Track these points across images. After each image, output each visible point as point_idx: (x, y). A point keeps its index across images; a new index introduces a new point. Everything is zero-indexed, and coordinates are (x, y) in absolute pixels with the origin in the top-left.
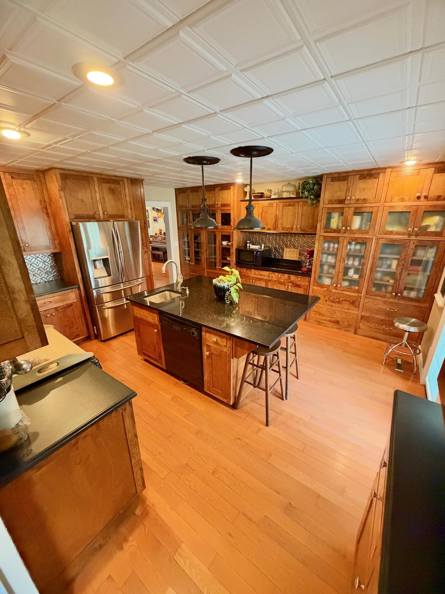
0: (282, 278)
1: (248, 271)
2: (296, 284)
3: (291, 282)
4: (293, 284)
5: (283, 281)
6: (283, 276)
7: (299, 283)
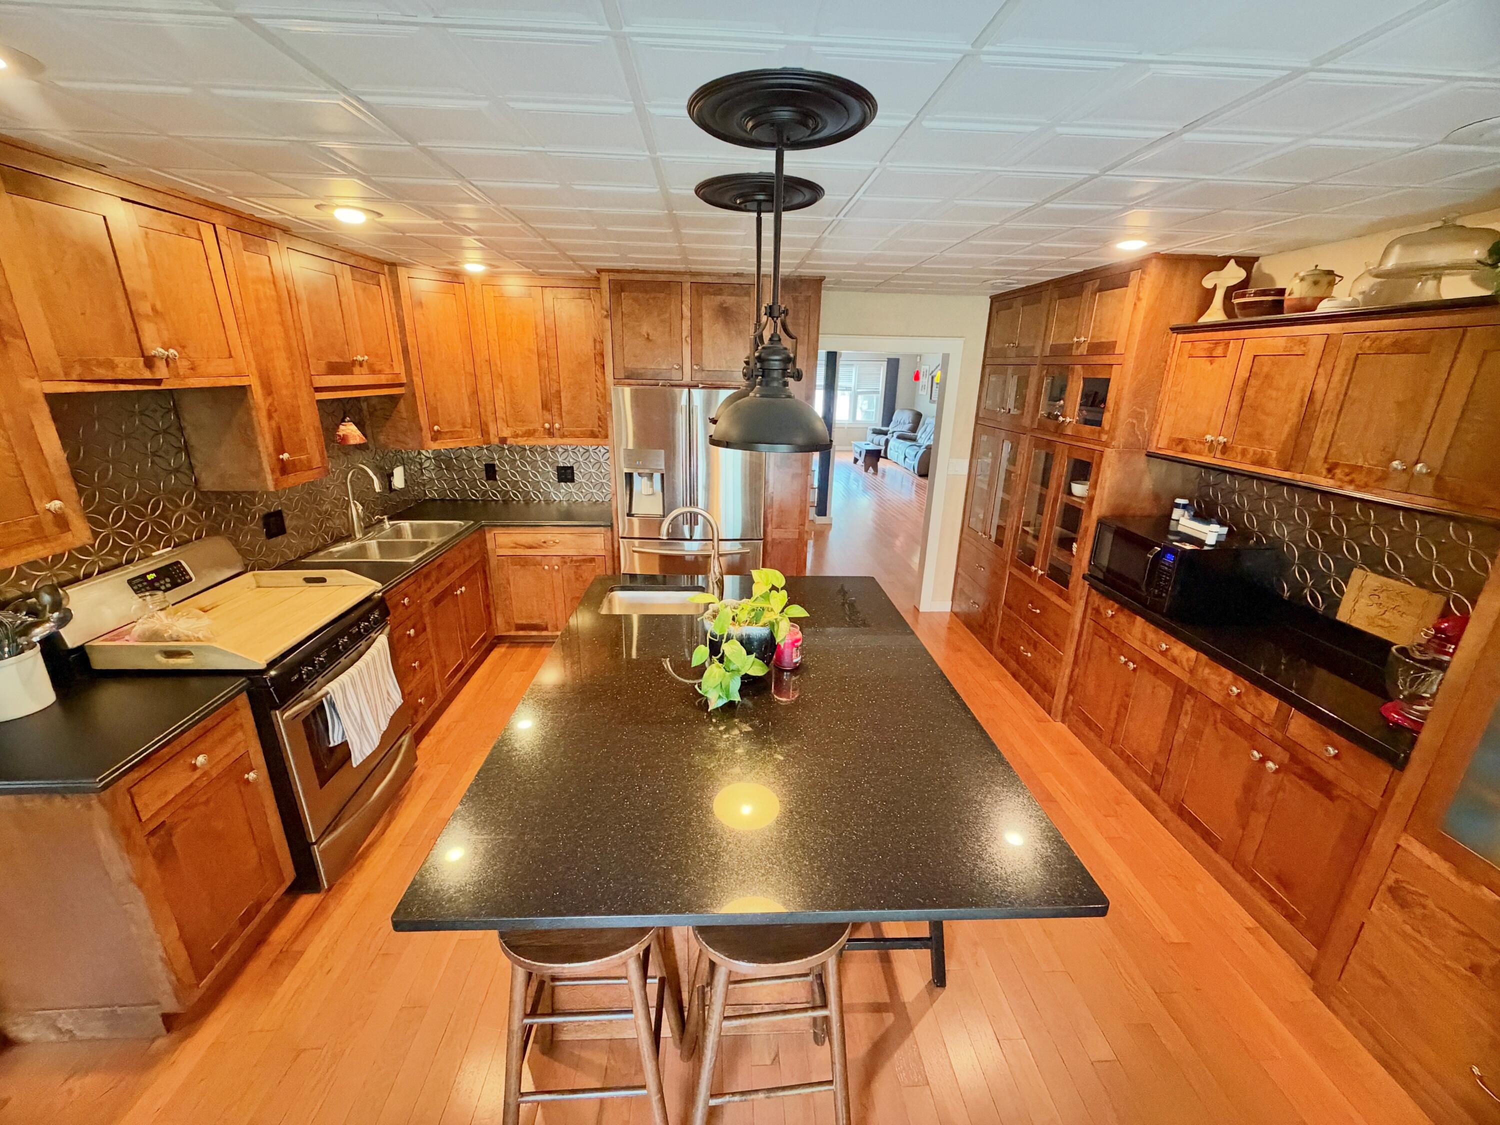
0: (1251, 709)
1: (1122, 618)
2: (1310, 770)
3: (1291, 747)
4: (1294, 758)
5: (1248, 719)
6: (1253, 697)
7: (1329, 773)
